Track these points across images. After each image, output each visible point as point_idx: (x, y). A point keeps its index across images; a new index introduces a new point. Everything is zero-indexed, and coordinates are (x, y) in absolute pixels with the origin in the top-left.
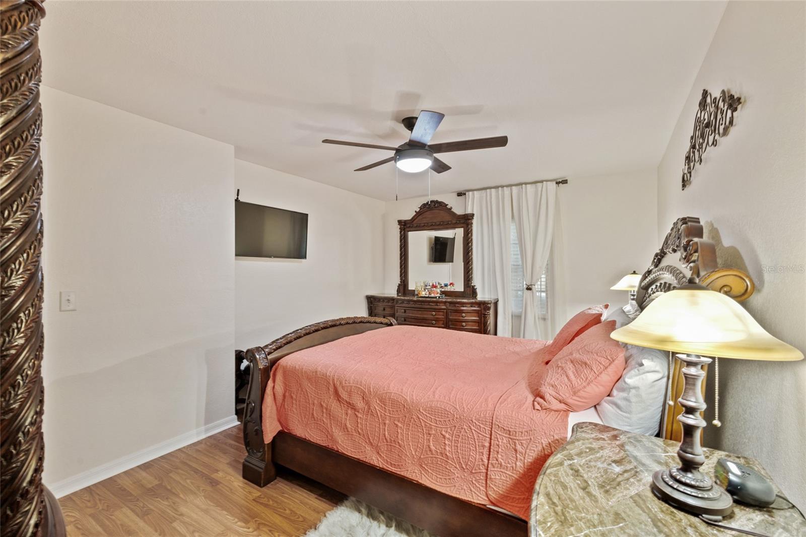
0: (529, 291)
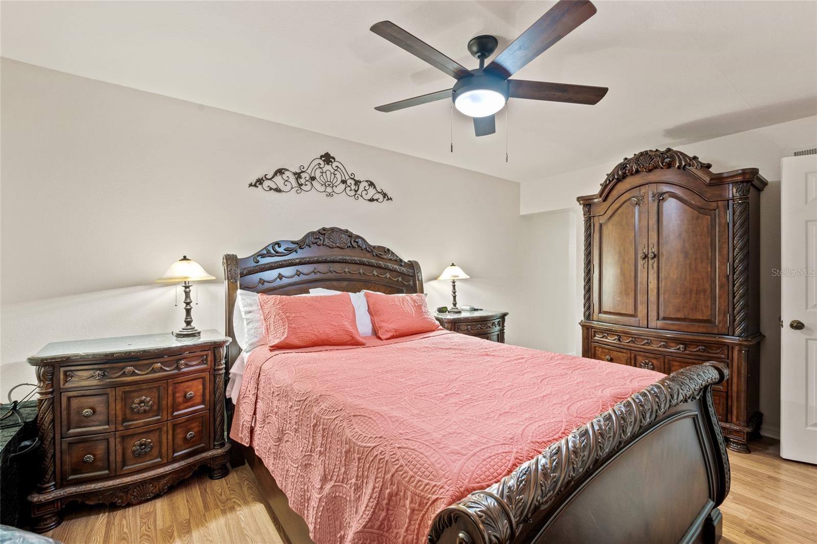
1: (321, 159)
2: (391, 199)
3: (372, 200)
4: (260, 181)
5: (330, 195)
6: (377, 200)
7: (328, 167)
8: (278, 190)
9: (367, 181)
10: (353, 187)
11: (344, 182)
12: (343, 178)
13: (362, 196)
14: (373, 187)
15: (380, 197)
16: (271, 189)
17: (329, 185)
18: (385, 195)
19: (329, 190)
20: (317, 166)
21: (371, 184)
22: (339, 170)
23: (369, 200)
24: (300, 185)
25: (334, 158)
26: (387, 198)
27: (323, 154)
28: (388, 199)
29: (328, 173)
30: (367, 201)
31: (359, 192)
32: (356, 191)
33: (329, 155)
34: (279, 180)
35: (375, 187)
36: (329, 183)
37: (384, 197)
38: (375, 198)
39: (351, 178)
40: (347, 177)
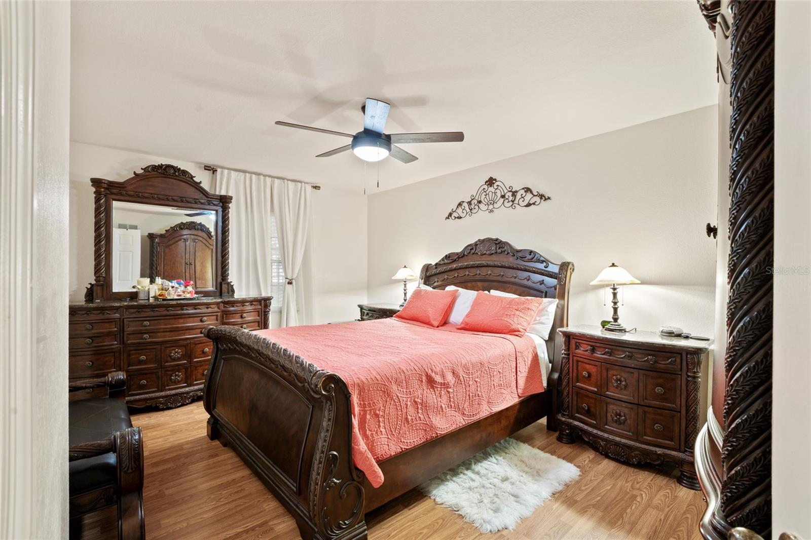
0: (290, 285)
1: (486, 184)
2: (549, 198)
3: (529, 205)
4: (450, 215)
5: (491, 211)
6: (534, 204)
7: (491, 189)
8: (460, 218)
9: (523, 189)
10: (511, 198)
11: (503, 197)
12: (503, 194)
13: (519, 204)
14: (529, 192)
15: (537, 199)
16: (455, 218)
17: (491, 203)
18: (541, 196)
19: (491, 207)
20: (483, 191)
21: (528, 190)
22: (499, 188)
23: (525, 206)
24: (471, 210)
25: (495, 180)
26: (544, 199)
27: (487, 180)
28: (546, 199)
29: (490, 194)
30: (524, 207)
31: (516, 202)
32: (513, 201)
33: (492, 178)
34: (460, 210)
35: (531, 192)
36: (490, 202)
37: (541, 198)
38: (531, 202)
39: (509, 191)
40: (506, 191)
